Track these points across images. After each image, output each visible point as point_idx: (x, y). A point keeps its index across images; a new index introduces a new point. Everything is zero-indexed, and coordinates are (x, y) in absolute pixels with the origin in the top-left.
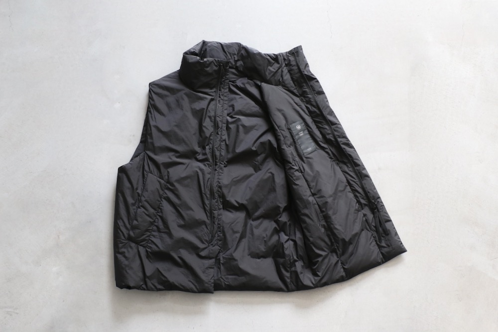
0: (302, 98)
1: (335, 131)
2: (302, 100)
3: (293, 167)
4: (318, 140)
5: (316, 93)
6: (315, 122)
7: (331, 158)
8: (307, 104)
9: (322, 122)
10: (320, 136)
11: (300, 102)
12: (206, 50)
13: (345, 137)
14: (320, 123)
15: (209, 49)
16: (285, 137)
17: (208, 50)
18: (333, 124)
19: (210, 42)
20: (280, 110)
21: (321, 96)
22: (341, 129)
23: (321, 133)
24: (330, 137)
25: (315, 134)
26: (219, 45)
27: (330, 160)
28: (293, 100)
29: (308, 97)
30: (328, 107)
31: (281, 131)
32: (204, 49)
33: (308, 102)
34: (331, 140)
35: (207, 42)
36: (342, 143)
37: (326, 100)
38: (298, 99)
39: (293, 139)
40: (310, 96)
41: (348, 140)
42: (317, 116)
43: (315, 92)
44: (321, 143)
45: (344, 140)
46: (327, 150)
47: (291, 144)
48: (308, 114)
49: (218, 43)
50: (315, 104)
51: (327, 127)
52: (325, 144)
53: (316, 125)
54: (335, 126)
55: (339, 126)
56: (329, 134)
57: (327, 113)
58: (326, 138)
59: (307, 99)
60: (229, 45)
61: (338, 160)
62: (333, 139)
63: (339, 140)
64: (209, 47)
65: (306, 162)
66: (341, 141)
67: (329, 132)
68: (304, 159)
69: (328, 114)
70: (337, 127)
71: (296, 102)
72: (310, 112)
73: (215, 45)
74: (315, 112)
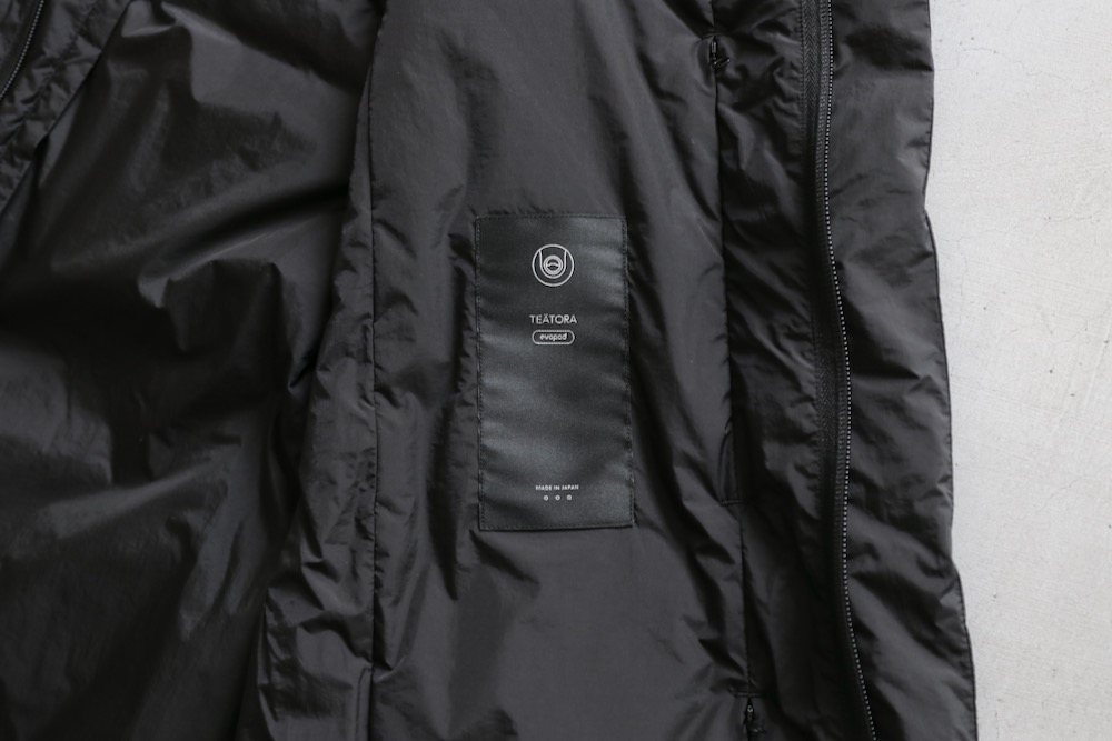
0: (725, 42)
1: (862, 427)
2: (713, 66)
3: (317, 582)
4: (681, 443)
5: (852, 41)
6: (738, 285)
7: (716, 649)
8: (737, 107)
9: (787, 307)
10: (713, 417)
11: (697, 73)
13: (930, 534)
14: (766, 300)
16: (388, 299)
18: (874, 358)
20: (465, 68)
21: (885, 85)
22: (934, 438)
23: (737, 392)
24: (790, 465)
25: (670, 379)
27: (700, 659)
28: (638, 29)
29: (768, 49)
30: (909, 195)
31: (385, 238)
33: (757, 95)
34: (785, 492)
36: (869, 565)
37: (912, 128)
38: (690, 39)
39: (458, 349)
40: (788, 47)
41: (947, 574)
42: (774, 233)
43: (848, 28)
44: (686, 480)
45: (898, 552)
46: (712, 565)
47: (414, 381)
48: (712, 198)
50: (793, 126)
51: (805, 367)
52: (723, 498)
53: (733, 316)
54: (885, 387)
55: (917, 402)
56: (792, 435)
57: (862, 240)
58: (761, 456)
59: (757, 65)
61: (770, 694)
62: (805, 498)
63: (856, 525)
65: (464, 582)
66: (870, 550)
67: (805, 417)
68: (466, 554)
69: (869, 257)
70: (897, 407)
71: (658, 57)
72: (731, 179)
74: (767, 195)
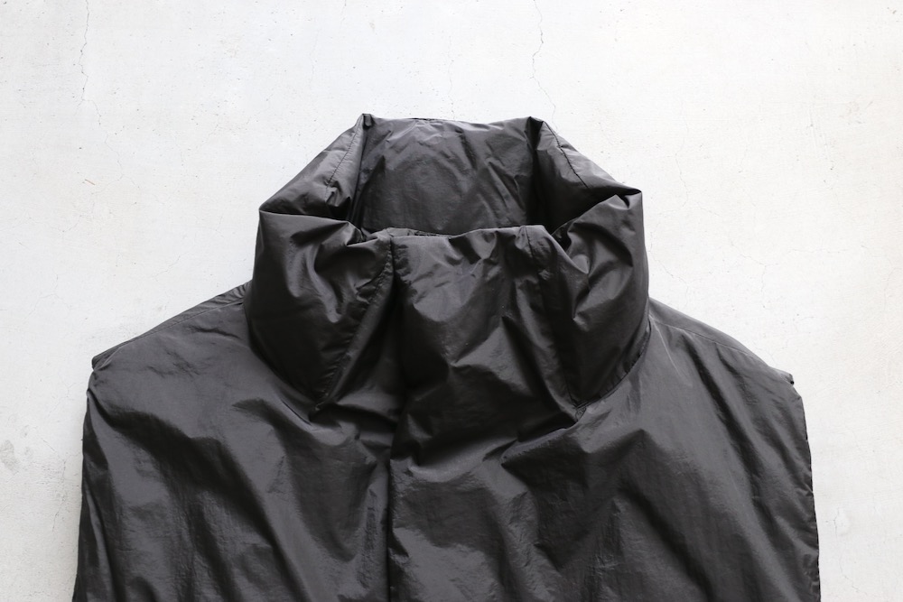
12: (381, 163)
15: (399, 158)
17: (391, 166)
19: (400, 125)
26: (450, 134)
32: (371, 163)
35: (388, 123)
49: (440, 126)
60: (501, 135)
64: (397, 148)
73: (427, 139)
